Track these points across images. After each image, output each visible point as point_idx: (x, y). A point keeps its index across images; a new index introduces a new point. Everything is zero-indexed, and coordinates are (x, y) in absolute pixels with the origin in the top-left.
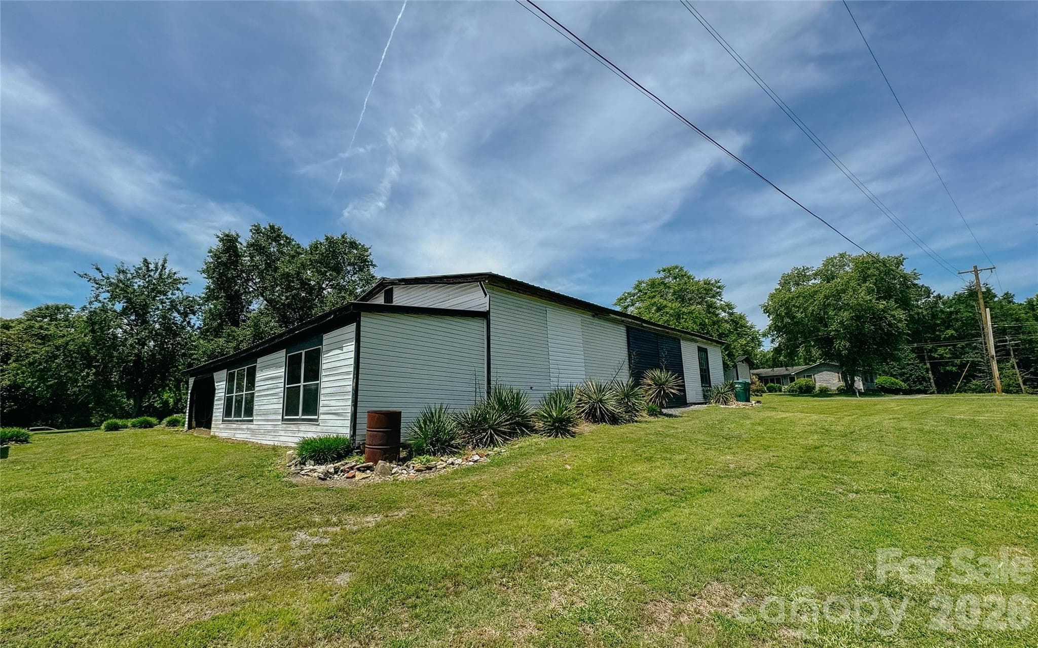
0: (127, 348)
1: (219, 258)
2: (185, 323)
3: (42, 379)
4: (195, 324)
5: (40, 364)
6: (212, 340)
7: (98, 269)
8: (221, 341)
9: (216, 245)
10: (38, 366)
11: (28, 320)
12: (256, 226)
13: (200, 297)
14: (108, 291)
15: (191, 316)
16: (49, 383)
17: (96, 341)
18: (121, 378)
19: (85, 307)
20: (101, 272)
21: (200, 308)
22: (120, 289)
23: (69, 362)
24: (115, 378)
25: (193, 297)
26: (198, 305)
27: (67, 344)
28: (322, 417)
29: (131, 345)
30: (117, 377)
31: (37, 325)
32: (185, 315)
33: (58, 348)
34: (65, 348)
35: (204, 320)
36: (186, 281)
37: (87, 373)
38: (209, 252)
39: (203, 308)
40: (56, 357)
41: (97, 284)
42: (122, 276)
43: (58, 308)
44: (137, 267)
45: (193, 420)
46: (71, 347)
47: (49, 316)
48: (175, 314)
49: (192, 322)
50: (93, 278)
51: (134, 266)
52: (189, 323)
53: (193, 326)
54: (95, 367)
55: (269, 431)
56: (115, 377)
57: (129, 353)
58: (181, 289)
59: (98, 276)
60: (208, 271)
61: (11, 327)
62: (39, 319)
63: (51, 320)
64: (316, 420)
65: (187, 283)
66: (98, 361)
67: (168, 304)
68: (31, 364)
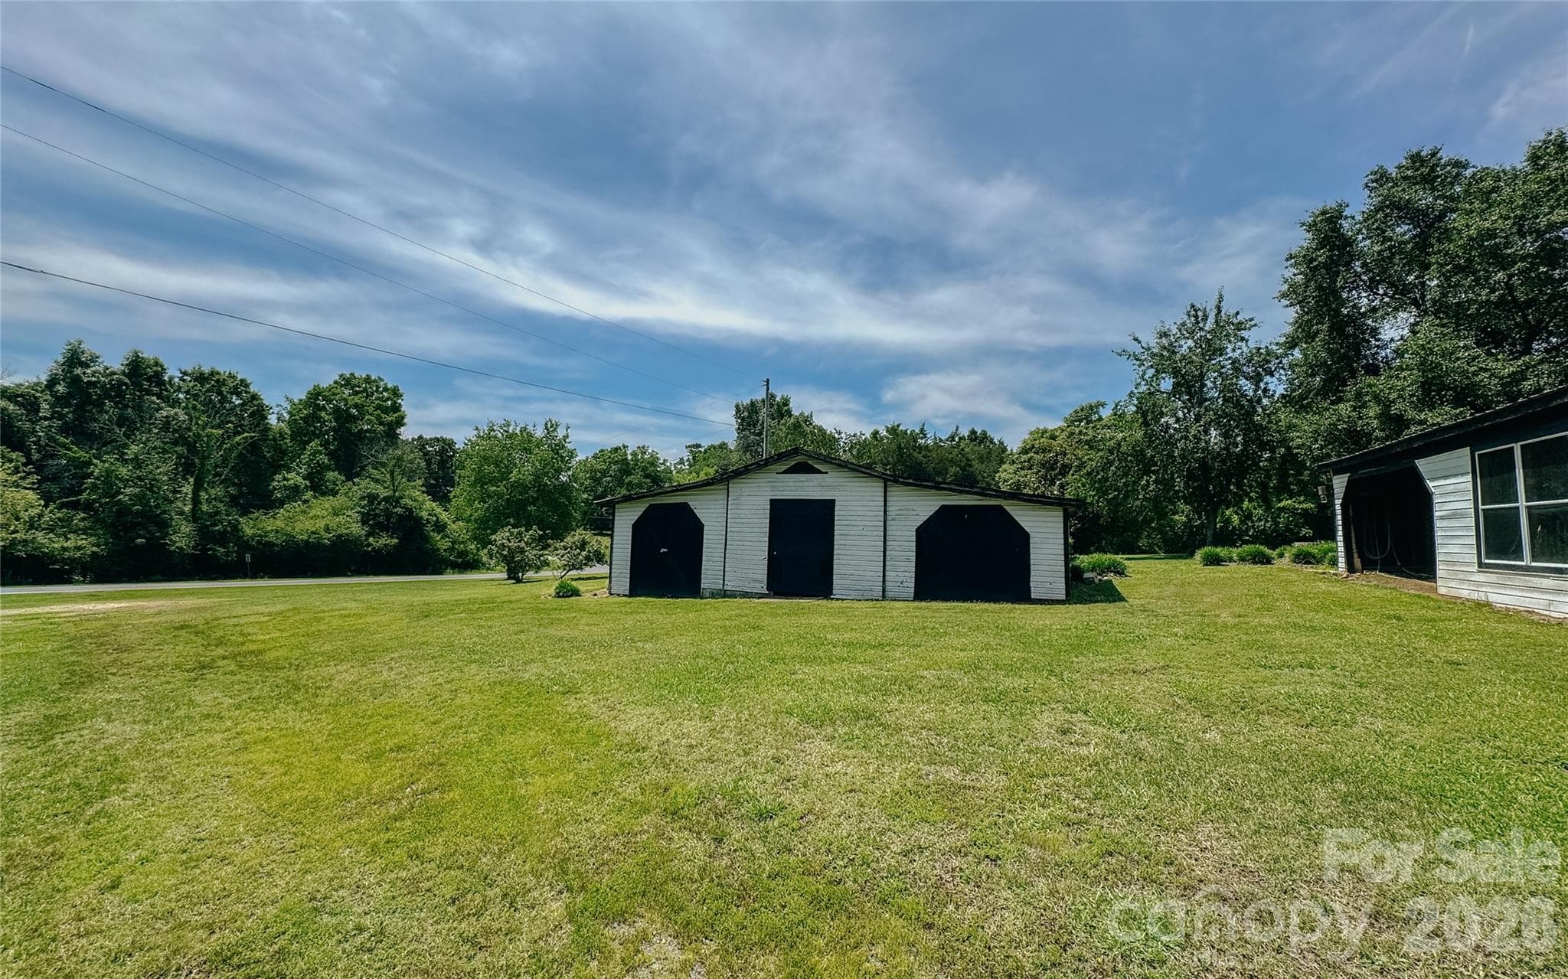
0: (1191, 442)
1: (1312, 260)
2: (1260, 392)
3: (1102, 492)
4: (1275, 392)
5: (1098, 473)
6: (1327, 409)
7: (1136, 339)
8: (1345, 408)
9: (1301, 239)
10: (1096, 476)
11: (1068, 427)
12: (1376, 173)
13: (1277, 344)
14: (1152, 366)
15: (1267, 378)
16: (1110, 496)
17: (1149, 437)
18: (1187, 486)
19: (1132, 392)
20: (1140, 342)
21: (1281, 362)
22: (1165, 359)
23: (1124, 467)
24: (1180, 487)
25: (1267, 347)
26: (1277, 359)
27: (1119, 445)
29: (1195, 436)
30: (1182, 485)
31: (1077, 430)
32: (1257, 379)
33: (1111, 452)
34: (1118, 451)
35: (1291, 382)
36: (1253, 323)
37: (1147, 481)
38: (1287, 260)
39: (1285, 361)
40: (1111, 463)
41: (1137, 360)
42: (1164, 341)
43: (1091, 408)
44: (1179, 323)
45: (1356, 555)
46: (1124, 449)
47: (1085, 419)
48: (1243, 382)
49: (1271, 387)
50: (1132, 353)
51: (1175, 323)
52: (1265, 390)
53: (1273, 395)
54: (1154, 472)
56: (1179, 484)
57: (1194, 448)
58: (1246, 337)
59: (1138, 350)
60: (1293, 294)
61: (1057, 437)
62: (1076, 423)
63: (1087, 423)
65: (1255, 325)
66: (1156, 465)
67: (1228, 368)
68: (1089, 474)
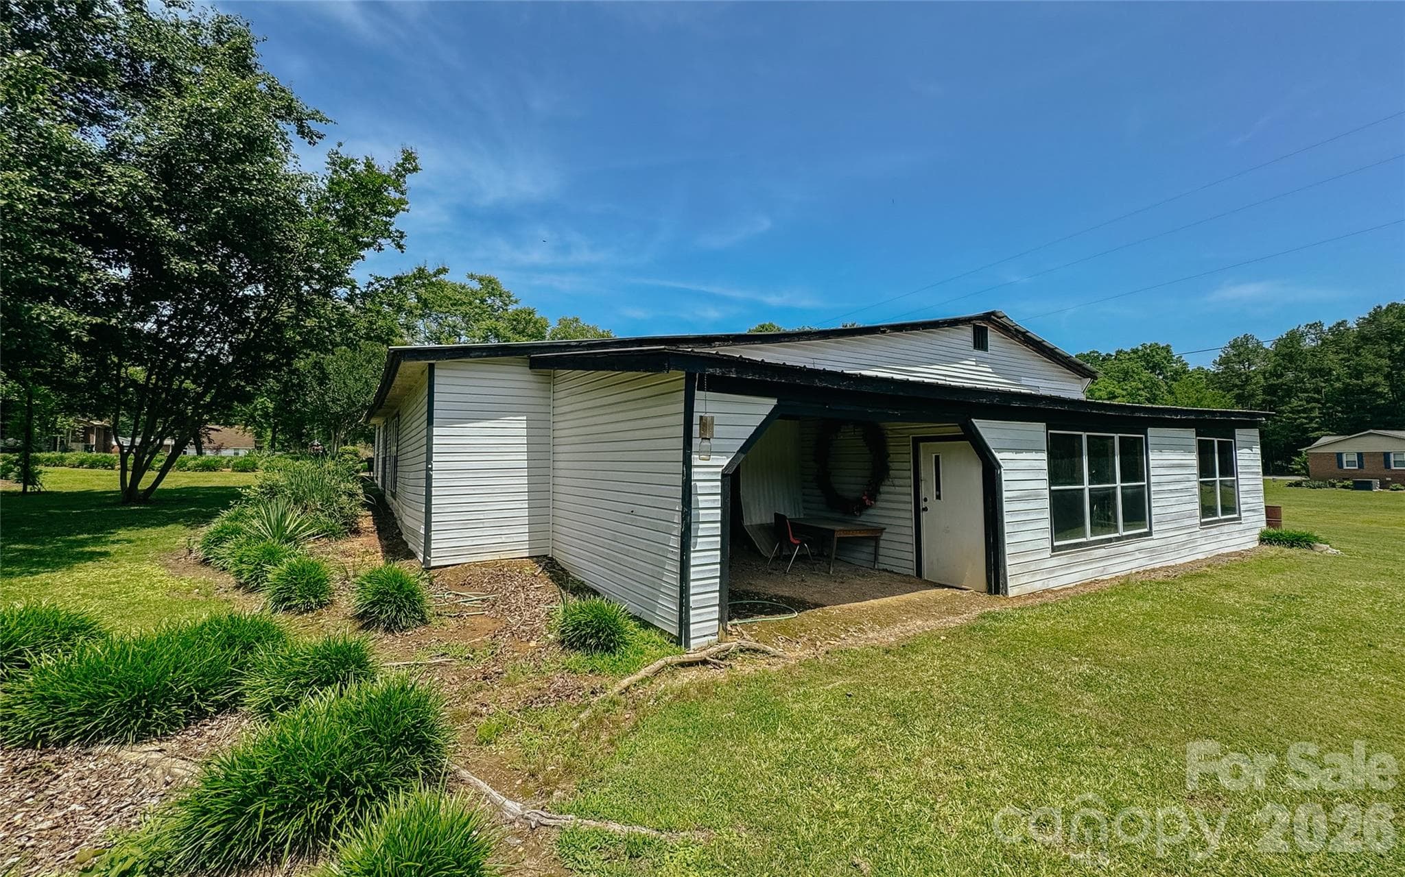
28: (1243, 514)
55: (1185, 543)
64: (1239, 519)
